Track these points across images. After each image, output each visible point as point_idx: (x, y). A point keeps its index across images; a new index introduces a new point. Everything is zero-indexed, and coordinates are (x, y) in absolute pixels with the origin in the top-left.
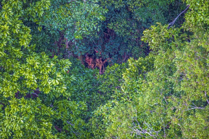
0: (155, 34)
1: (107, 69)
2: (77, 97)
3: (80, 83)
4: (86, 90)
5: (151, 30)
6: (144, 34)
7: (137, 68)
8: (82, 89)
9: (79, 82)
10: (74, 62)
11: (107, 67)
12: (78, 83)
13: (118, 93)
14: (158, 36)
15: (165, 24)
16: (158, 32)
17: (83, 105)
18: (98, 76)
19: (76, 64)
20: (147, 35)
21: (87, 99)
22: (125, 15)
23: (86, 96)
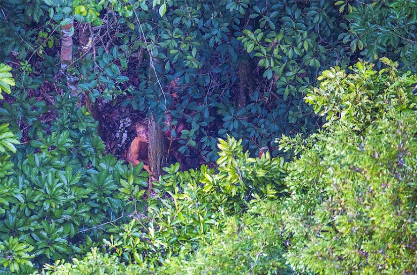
0: (360, 94)
1: (166, 173)
2: (25, 232)
3: (51, 188)
4: (65, 221)
5: (350, 76)
6: (323, 80)
7: (242, 183)
8: (53, 210)
9: (50, 183)
10: (73, 117)
11: (169, 167)
12: (46, 185)
13: (134, 238)
14: (368, 104)
15: (409, 72)
16: (373, 92)
17: (19, 256)
18: (127, 187)
19: (74, 126)
20: (333, 88)
21: (56, 250)
22: (316, 19)
23: (56, 238)
